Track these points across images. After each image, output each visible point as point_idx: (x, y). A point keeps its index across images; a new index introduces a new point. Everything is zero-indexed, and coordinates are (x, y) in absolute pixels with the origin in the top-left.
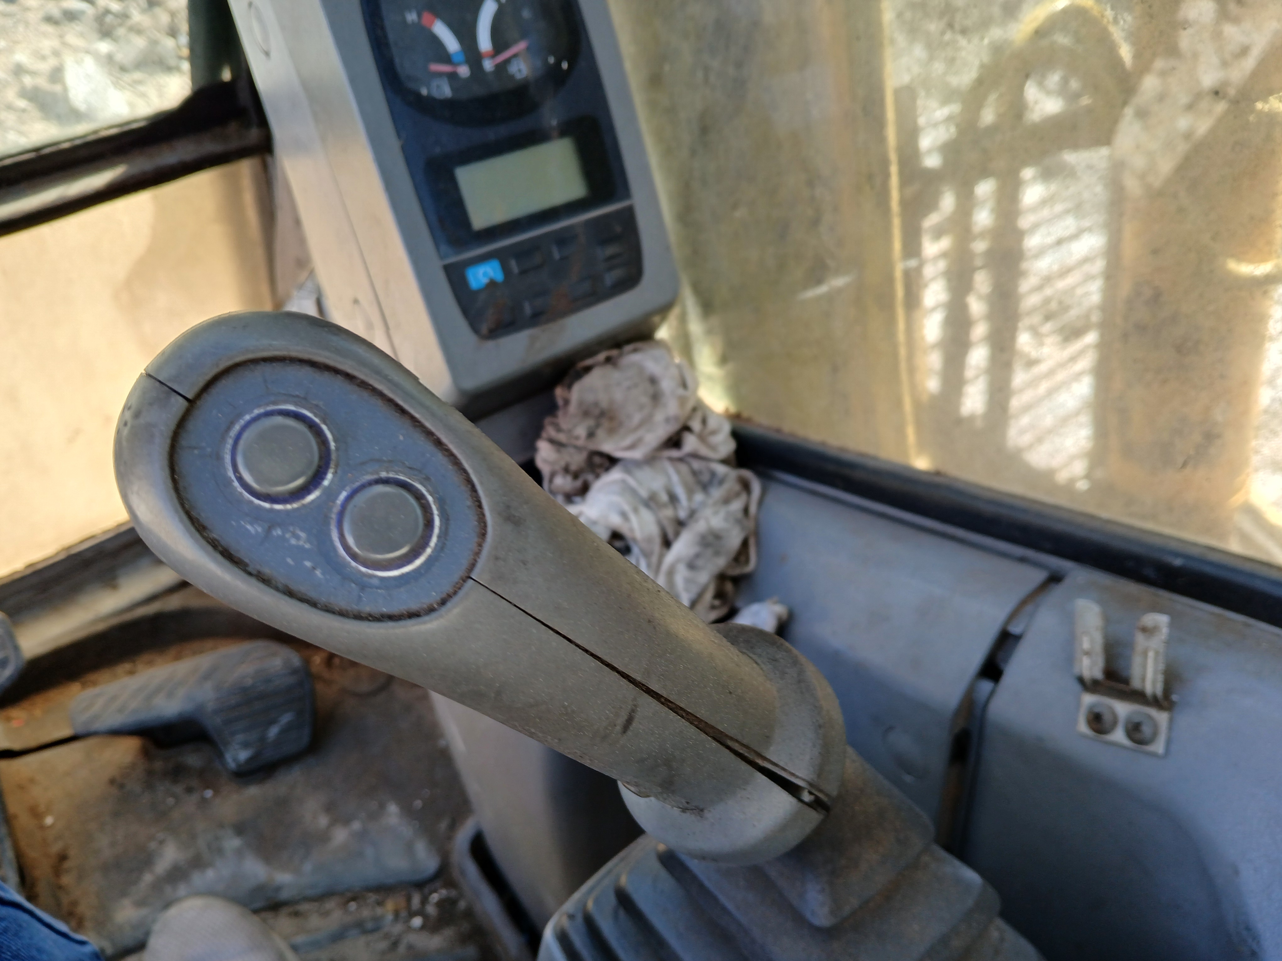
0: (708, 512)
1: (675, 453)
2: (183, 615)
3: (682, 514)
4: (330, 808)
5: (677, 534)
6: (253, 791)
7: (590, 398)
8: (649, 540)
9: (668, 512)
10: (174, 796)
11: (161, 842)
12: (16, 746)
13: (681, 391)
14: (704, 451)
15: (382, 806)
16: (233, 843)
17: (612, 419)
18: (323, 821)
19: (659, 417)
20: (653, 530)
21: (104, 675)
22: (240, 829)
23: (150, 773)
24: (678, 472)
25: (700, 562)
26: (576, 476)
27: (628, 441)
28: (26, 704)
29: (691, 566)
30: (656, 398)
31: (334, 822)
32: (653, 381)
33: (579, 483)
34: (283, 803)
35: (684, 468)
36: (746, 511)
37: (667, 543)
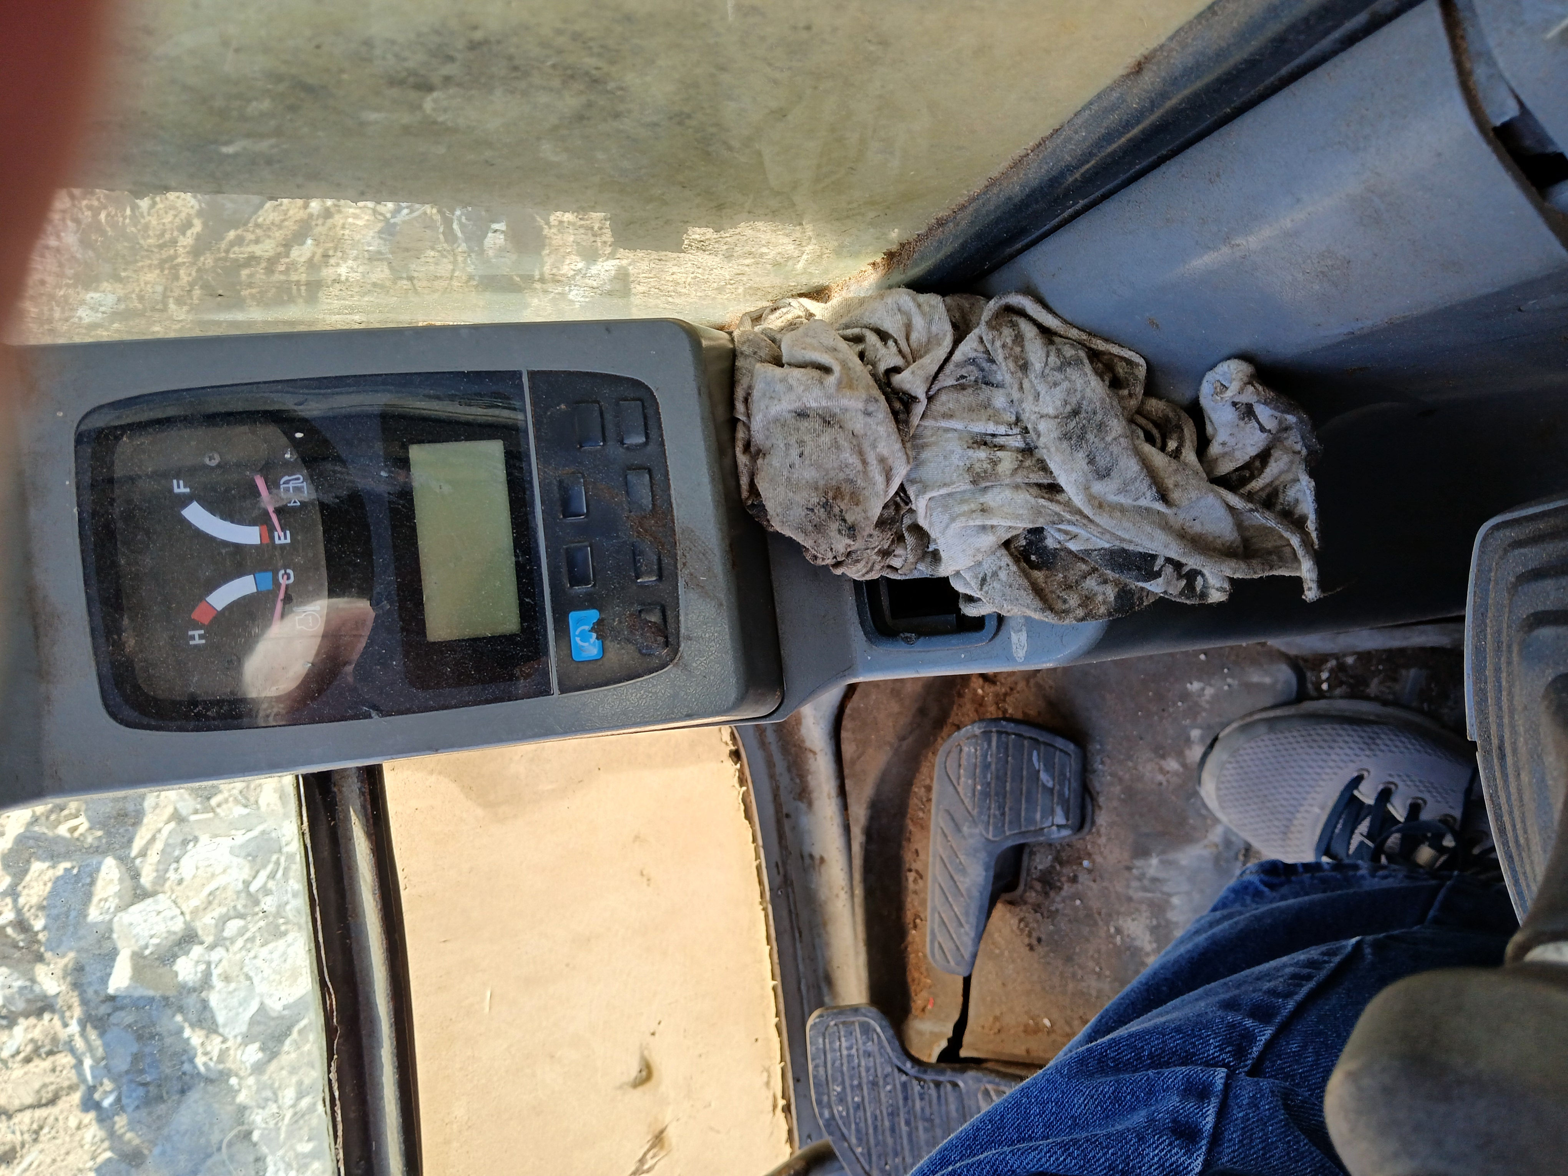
0: (1029, 410)
1: (919, 409)
2: (876, 808)
3: (1017, 442)
4: (1161, 752)
5: (1044, 468)
6: (1102, 819)
7: (798, 513)
8: (1038, 512)
9: (1007, 461)
10: (1073, 898)
11: (1118, 931)
12: (956, 1016)
13: (831, 380)
14: (930, 362)
15: (1185, 696)
16: (1153, 865)
17: (838, 493)
18: (1172, 765)
19: (858, 424)
20: (1024, 498)
21: (912, 903)
22: (1142, 852)
23: (1037, 908)
24: (949, 416)
25: (1102, 462)
26: (900, 538)
27: (880, 479)
28: (913, 988)
29: (1103, 474)
30: (828, 420)
31: (1180, 755)
32: (802, 415)
33: (910, 540)
34: (1130, 794)
35: (946, 401)
36: (1046, 332)
37: (1053, 489)
